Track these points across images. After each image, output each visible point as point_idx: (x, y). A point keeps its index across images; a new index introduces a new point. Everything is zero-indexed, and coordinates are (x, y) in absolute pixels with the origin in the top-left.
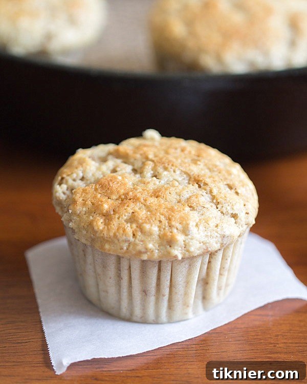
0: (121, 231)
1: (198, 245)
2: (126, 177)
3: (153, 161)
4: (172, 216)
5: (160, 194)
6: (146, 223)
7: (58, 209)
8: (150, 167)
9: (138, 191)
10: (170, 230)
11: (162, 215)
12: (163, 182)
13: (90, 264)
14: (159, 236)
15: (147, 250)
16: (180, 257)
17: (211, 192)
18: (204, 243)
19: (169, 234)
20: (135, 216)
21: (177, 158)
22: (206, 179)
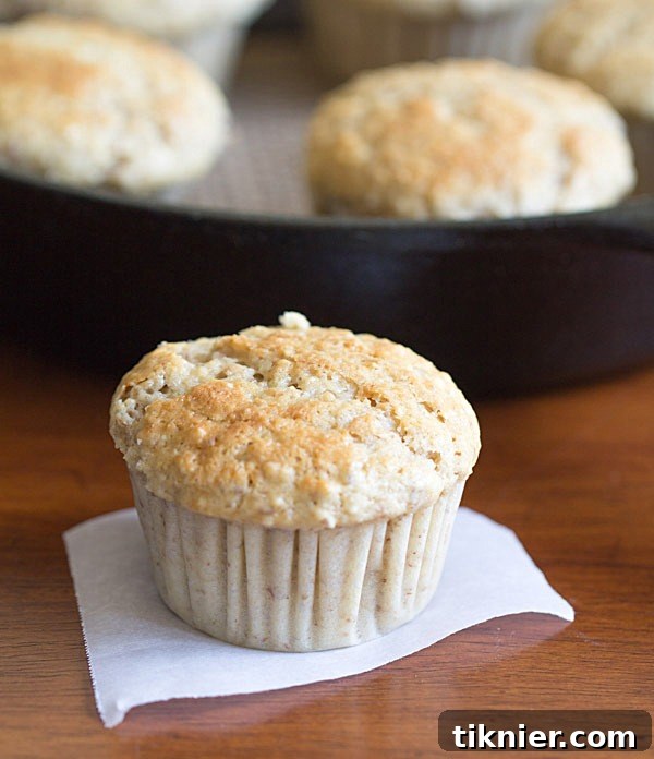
0: (228, 475)
1: (366, 503)
2: (242, 385)
3: (292, 360)
4: (321, 450)
5: (301, 412)
6: (273, 461)
7: (119, 443)
8: (287, 370)
9: (262, 407)
10: (316, 474)
11: (303, 447)
12: (307, 394)
13: (174, 540)
14: (296, 484)
15: (273, 510)
16: (332, 523)
17: (393, 413)
18: (377, 501)
19: (313, 481)
20: (253, 449)
21: (335, 357)
22: (385, 392)
